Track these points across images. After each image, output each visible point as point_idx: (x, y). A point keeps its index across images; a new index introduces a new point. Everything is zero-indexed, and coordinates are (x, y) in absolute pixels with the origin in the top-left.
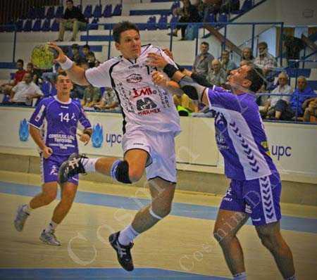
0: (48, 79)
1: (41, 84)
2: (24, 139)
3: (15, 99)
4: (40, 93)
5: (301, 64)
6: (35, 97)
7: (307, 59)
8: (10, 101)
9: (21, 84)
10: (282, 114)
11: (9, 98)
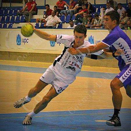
0: (64, 14)
1: (60, 16)
2: (53, 45)
3: (47, 25)
4: (60, 21)
6: (57, 24)
8: (44, 26)
9: (50, 17)
11: (44, 24)
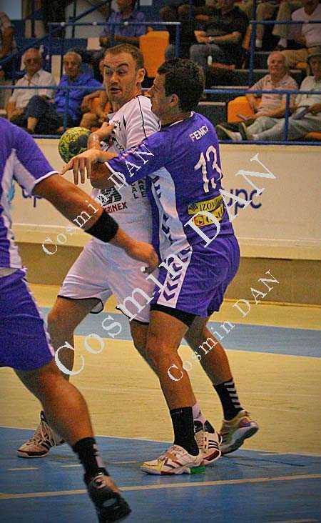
5: (69, 31)
7: (77, 22)
10: (39, 121)
